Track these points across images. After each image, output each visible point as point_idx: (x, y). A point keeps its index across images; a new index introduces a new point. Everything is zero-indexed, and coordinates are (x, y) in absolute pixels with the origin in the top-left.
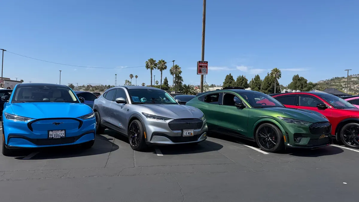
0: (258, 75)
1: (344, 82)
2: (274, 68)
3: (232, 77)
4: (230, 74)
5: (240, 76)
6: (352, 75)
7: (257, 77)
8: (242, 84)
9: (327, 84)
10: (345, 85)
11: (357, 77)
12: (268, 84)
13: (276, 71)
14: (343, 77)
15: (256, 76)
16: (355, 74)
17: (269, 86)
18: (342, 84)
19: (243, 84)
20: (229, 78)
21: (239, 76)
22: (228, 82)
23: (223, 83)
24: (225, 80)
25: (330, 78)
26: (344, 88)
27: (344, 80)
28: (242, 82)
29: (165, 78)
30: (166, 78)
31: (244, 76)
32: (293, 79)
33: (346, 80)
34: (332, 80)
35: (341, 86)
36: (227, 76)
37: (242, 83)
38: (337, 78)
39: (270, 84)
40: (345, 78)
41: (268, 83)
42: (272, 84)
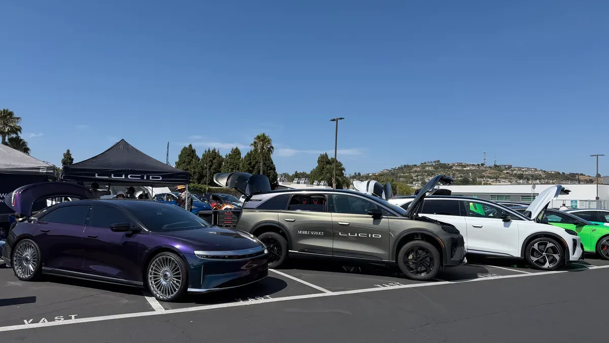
0: (237, 149)
1: (416, 172)
2: (260, 134)
3: (194, 151)
4: (190, 146)
5: (209, 151)
6: (427, 162)
7: (236, 152)
8: (211, 166)
9: (393, 174)
10: (417, 176)
11: (432, 165)
12: (249, 166)
13: (262, 141)
14: (415, 165)
15: (233, 150)
16: (430, 161)
17: (251, 170)
18: (413, 175)
19: (213, 167)
20: (188, 153)
21: (207, 151)
22: (184, 162)
23: (176, 163)
24: (180, 156)
25: (397, 166)
26: (414, 180)
27: (415, 169)
28: (212, 162)
29: (66, 152)
30: (68, 151)
31: (216, 151)
32: (319, 161)
33: (418, 170)
34: (401, 169)
35: (412, 178)
36: (185, 149)
37: (212, 164)
38: (407, 167)
39: (253, 167)
40: (418, 167)
41: (250, 164)
42: (256, 166)
